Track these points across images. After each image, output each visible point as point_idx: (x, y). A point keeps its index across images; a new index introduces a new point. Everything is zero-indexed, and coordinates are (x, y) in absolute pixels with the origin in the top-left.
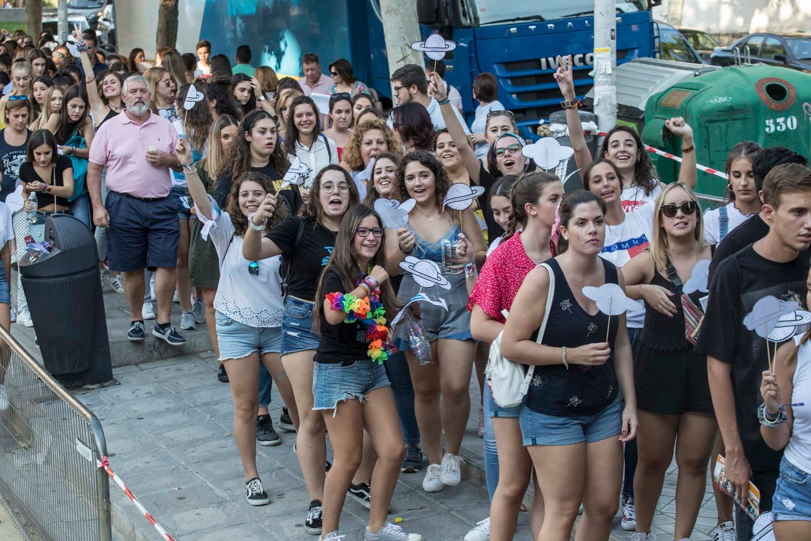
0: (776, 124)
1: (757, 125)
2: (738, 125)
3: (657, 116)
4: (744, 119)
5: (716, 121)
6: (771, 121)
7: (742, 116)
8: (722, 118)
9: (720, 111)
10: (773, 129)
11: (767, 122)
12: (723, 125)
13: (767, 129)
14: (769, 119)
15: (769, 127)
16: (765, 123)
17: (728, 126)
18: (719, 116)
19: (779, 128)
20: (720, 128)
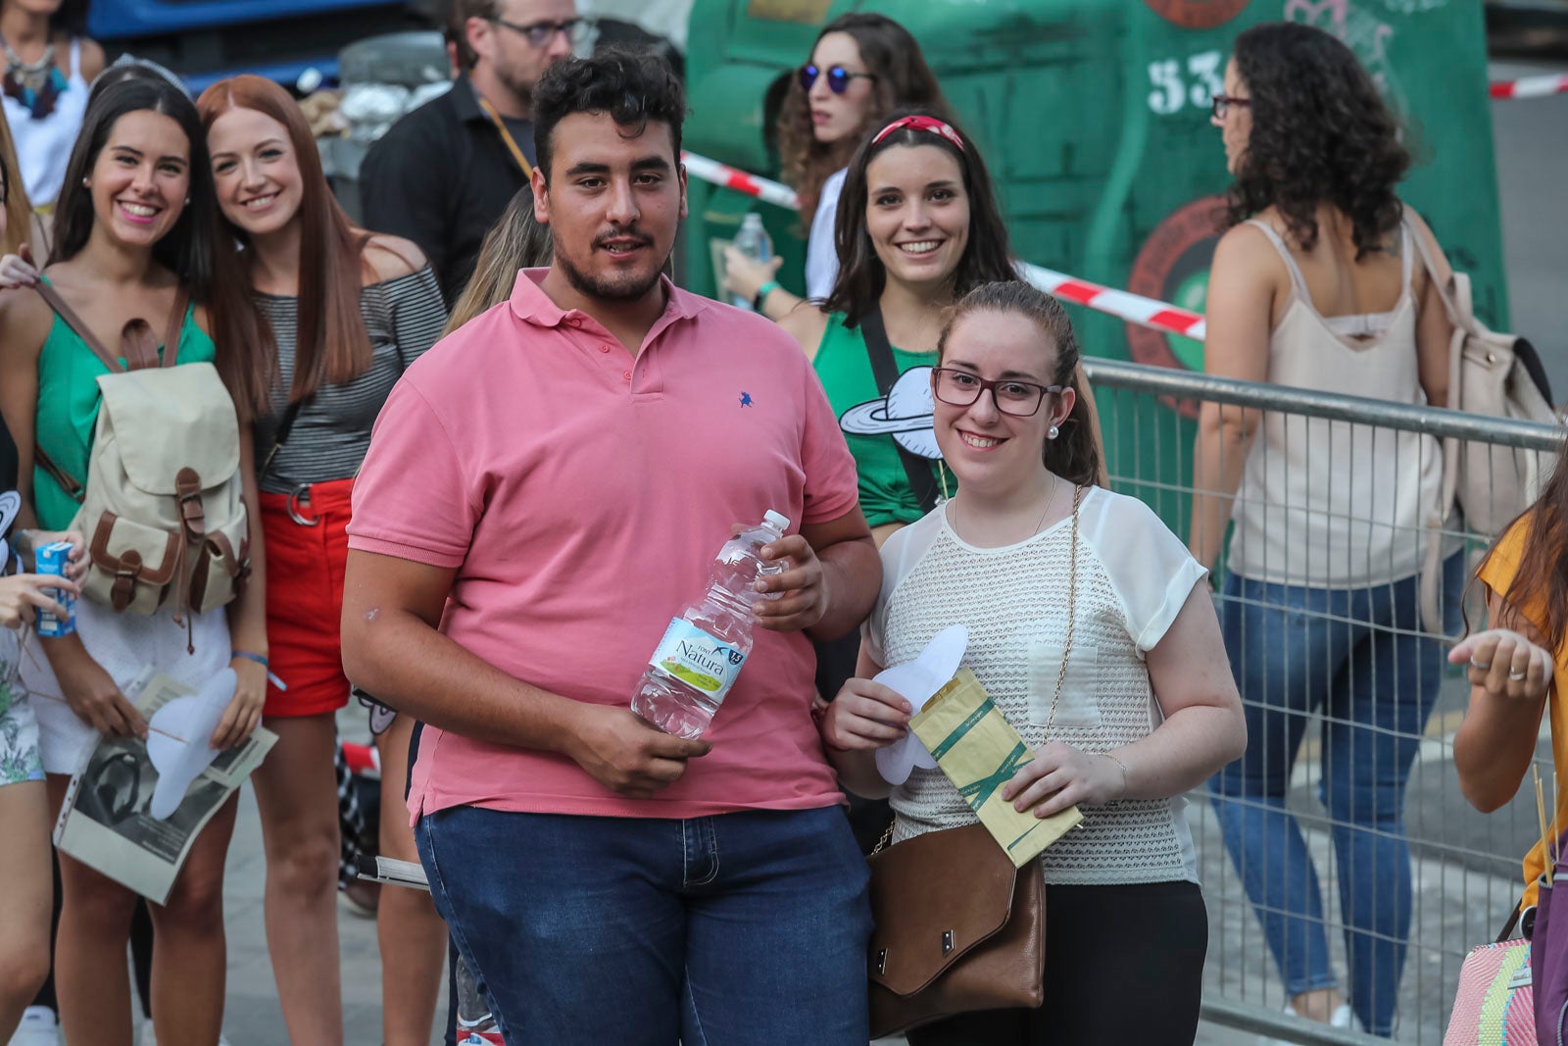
0: (1189, 80)
1: (1119, 83)
2: (1047, 84)
3: (736, 51)
4: (1068, 62)
5: (967, 71)
6: (1171, 67)
7: (1059, 49)
8: (992, 56)
9: (981, 33)
10: (1176, 100)
11: (1156, 72)
12: (993, 85)
13: (1156, 101)
14: (1162, 60)
15: (1163, 90)
16: (1147, 77)
17: (1010, 89)
18: (976, 50)
19: (1198, 95)
20: (981, 96)
